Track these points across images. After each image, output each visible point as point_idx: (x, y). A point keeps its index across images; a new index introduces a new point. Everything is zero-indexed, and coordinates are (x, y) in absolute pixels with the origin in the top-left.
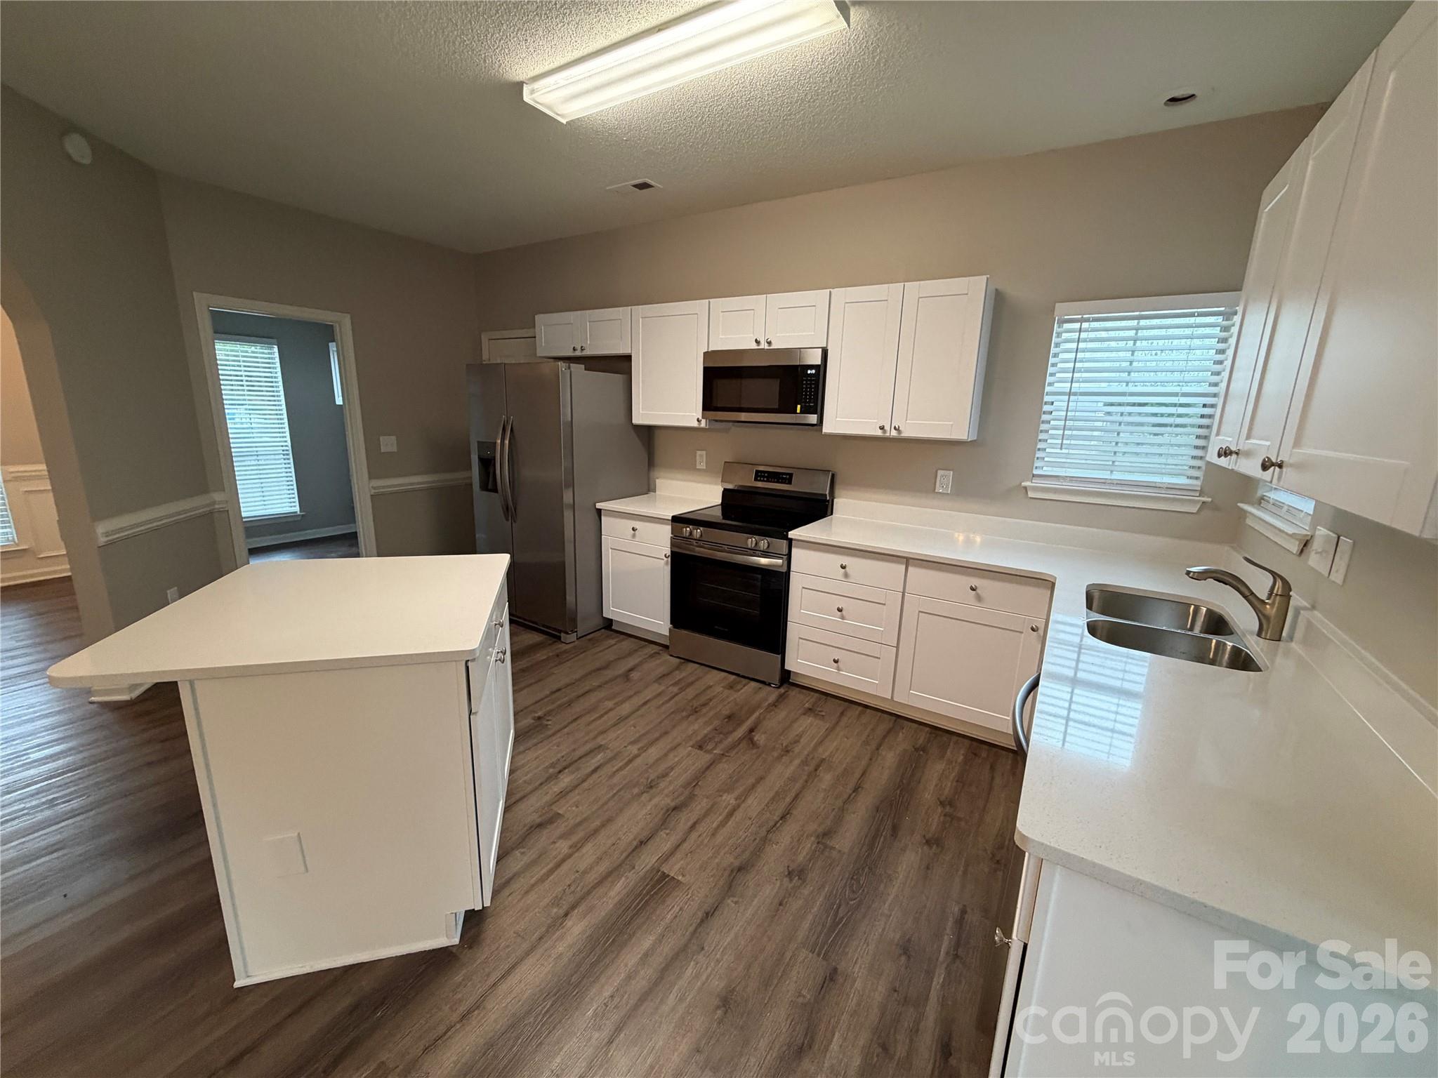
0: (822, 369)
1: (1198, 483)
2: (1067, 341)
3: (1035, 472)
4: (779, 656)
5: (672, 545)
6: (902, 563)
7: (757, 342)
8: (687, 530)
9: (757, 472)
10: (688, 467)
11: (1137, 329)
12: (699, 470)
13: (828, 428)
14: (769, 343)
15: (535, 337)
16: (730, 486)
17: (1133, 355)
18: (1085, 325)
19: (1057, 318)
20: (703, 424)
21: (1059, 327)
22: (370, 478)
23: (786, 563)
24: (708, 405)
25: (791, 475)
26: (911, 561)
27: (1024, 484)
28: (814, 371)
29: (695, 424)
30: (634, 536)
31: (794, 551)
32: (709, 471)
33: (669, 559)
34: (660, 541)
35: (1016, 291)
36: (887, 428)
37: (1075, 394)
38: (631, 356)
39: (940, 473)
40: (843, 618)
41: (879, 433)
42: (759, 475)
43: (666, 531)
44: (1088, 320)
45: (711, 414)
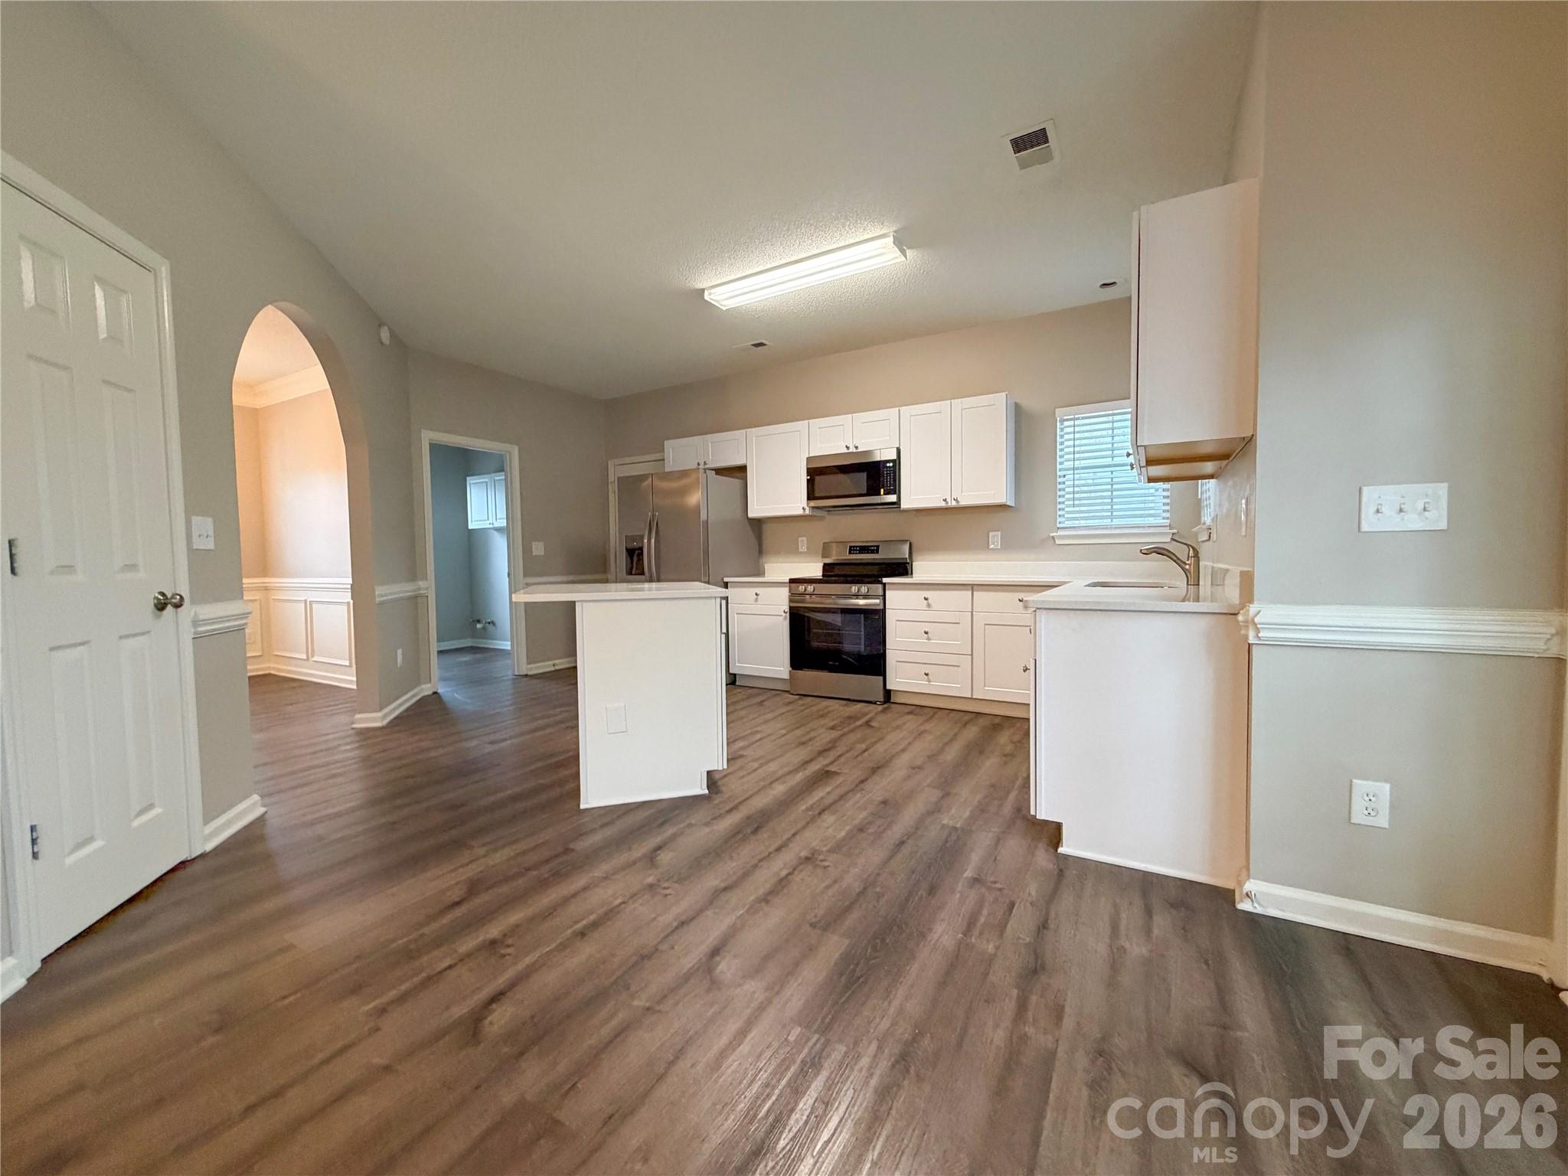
0: (897, 463)
1: (1168, 521)
2: (1068, 433)
3: (1058, 526)
4: (881, 678)
5: (791, 601)
6: (968, 590)
7: (848, 448)
8: (801, 588)
9: (850, 547)
10: (792, 551)
11: (1113, 422)
12: (801, 553)
13: (904, 505)
14: (856, 448)
15: (663, 460)
16: (828, 561)
17: (1113, 439)
18: (1077, 422)
19: (1058, 419)
20: (807, 512)
21: (1062, 425)
22: (525, 575)
23: (882, 601)
24: (811, 496)
25: (878, 547)
26: (975, 587)
27: (1051, 535)
28: (891, 464)
29: (800, 512)
30: (756, 600)
31: (888, 593)
32: (810, 553)
33: (788, 615)
34: (779, 602)
35: (1029, 403)
36: (949, 500)
37: (1078, 469)
38: (746, 466)
39: (991, 534)
40: (929, 639)
41: (943, 504)
42: (852, 550)
43: (784, 593)
44: (1078, 419)
45: (813, 503)
